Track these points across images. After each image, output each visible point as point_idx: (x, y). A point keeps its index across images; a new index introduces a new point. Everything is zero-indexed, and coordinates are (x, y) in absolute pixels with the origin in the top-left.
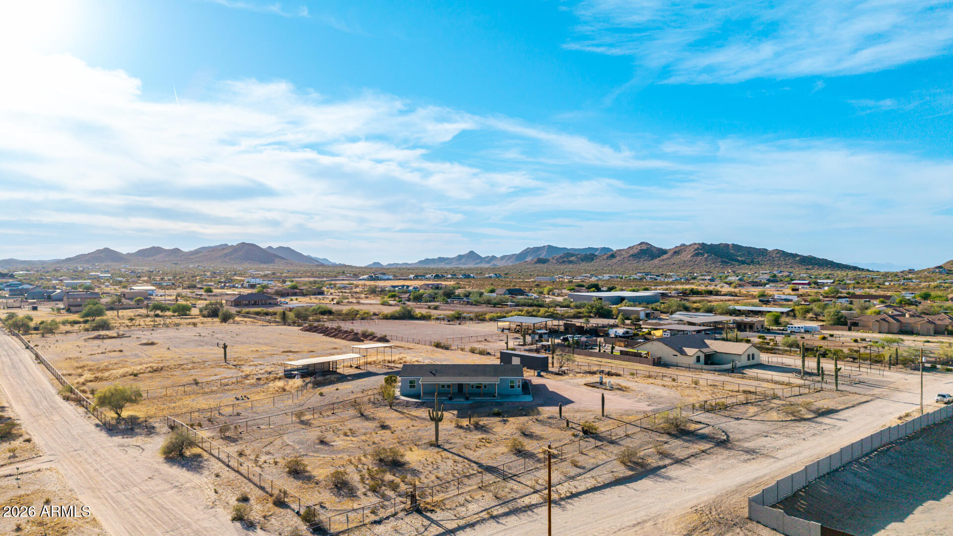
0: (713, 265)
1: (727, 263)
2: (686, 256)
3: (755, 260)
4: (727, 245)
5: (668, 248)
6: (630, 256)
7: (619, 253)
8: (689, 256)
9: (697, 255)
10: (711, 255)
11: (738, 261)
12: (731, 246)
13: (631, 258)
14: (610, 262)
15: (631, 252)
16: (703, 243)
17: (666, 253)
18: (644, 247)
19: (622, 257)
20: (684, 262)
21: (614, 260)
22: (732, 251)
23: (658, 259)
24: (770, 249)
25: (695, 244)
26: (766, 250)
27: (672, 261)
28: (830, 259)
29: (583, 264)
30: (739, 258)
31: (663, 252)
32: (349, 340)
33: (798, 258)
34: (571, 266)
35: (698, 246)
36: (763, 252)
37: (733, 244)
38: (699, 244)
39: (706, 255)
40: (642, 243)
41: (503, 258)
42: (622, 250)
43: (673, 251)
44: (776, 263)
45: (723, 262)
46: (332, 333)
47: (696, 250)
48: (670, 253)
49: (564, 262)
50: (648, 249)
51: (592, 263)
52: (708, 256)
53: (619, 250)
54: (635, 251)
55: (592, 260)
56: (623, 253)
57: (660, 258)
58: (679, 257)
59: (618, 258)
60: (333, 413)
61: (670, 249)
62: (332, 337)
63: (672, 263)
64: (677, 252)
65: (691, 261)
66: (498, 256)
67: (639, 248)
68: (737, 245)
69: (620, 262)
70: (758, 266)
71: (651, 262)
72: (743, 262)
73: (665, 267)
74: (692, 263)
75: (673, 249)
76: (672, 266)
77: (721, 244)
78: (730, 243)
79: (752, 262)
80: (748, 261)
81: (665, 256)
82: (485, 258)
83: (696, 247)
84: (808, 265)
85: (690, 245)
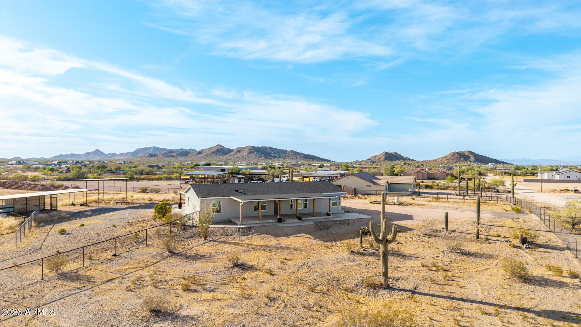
0: (260, 158)
1: (267, 157)
2: (244, 153)
3: (281, 156)
4: (266, 148)
5: (233, 148)
6: (211, 153)
7: (204, 151)
8: (246, 153)
9: (250, 152)
10: (258, 153)
11: (272, 156)
12: (268, 148)
13: (212, 154)
14: (198, 156)
15: (212, 151)
16: (253, 146)
17: (232, 152)
18: (219, 148)
19: (206, 153)
20: (244, 156)
21: (201, 155)
22: (269, 151)
23: (228, 155)
24: (288, 150)
25: (249, 146)
26: (286, 150)
27: (236, 156)
28: (317, 156)
29: (181, 157)
30: (273, 155)
31: (230, 151)
32: (39, 191)
33: (302, 155)
34: (173, 158)
35: (251, 148)
36: (285, 152)
37: (269, 147)
38: (251, 146)
39: (255, 153)
40: (218, 145)
41: (121, 154)
42: (206, 149)
43: (236, 150)
44: (292, 157)
45: (265, 157)
46: (14, 185)
47: (250, 150)
48: (235, 152)
49: (168, 156)
50: (222, 149)
51: (187, 157)
52: (257, 153)
53: (204, 149)
54: (214, 150)
55: (187, 155)
56: (207, 151)
57: (229, 154)
58: (240, 153)
59: (204, 154)
60: (115, 255)
61: (234, 149)
62: (14, 189)
63: (237, 157)
64: (239, 151)
65: (247, 156)
66: (118, 153)
67: (216, 148)
68: (271, 148)
69: (205, 157)
70: (283, 159)
71: (224, 156)
72: (275, 157)
73: (233, 159)
74: (248, 157)
75: (236, 149)
76: (237, 159)
77: (263, 147)
78: (268, 146)
79: (279, 157)
80: (278, 156)
81: (232, 153)
82: (108, 154)
83: (250, 148)
84: (307, 159)
85: (246, 147)
